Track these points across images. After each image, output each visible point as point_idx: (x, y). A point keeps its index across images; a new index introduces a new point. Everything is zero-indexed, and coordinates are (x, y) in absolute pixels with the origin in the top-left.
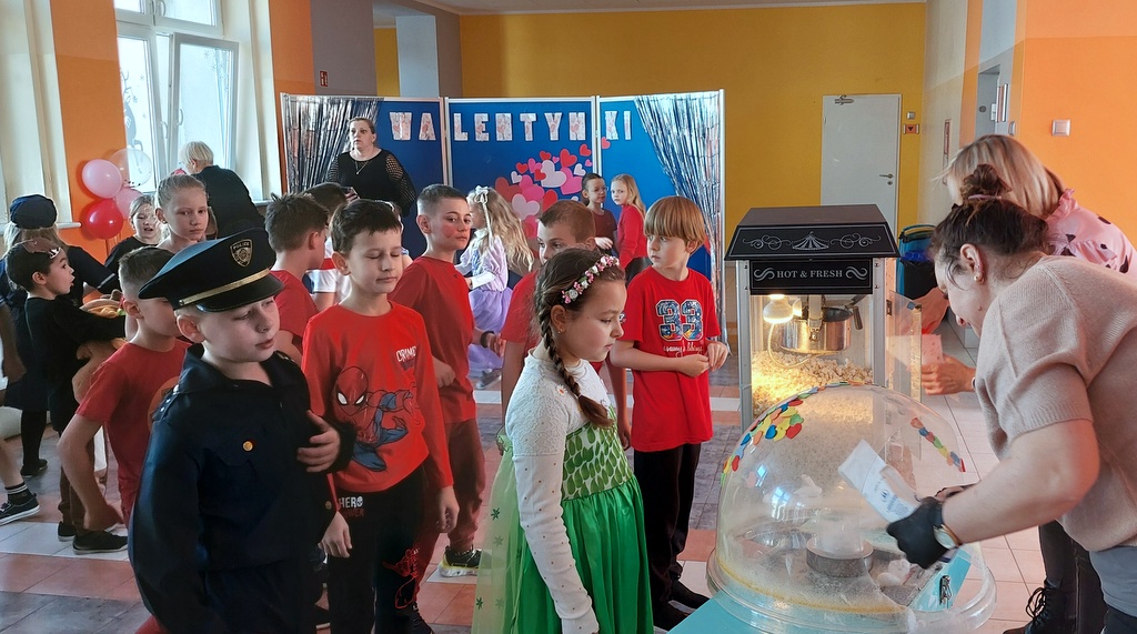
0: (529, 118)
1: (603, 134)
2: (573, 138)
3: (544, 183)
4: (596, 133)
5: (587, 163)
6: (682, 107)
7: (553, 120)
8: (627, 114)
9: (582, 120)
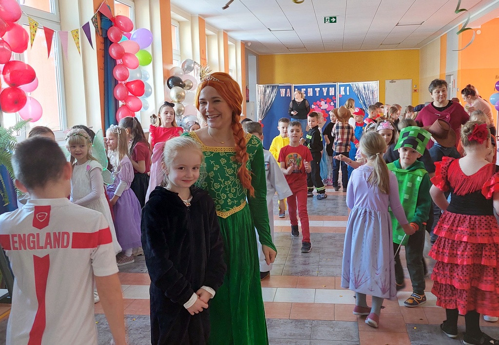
0: (317, 90)
1: (340, 93)
2: (330, 95)
3: (321, 108)
4: (338, 93)
5: (335, 102)
6: (366, 85)
7: (325, 90)
8: (348, 88)
9: (334, 90)
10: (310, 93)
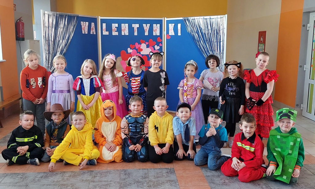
1: (168, 33)
3: (142, 53)
5: (160, 44)
7: (146, 27)
8: (179, 25)
9: (159, 27)
10: (125, 32)
